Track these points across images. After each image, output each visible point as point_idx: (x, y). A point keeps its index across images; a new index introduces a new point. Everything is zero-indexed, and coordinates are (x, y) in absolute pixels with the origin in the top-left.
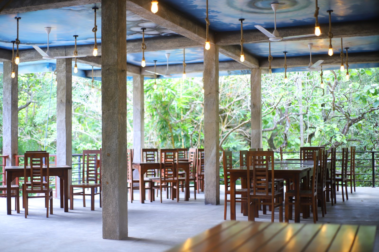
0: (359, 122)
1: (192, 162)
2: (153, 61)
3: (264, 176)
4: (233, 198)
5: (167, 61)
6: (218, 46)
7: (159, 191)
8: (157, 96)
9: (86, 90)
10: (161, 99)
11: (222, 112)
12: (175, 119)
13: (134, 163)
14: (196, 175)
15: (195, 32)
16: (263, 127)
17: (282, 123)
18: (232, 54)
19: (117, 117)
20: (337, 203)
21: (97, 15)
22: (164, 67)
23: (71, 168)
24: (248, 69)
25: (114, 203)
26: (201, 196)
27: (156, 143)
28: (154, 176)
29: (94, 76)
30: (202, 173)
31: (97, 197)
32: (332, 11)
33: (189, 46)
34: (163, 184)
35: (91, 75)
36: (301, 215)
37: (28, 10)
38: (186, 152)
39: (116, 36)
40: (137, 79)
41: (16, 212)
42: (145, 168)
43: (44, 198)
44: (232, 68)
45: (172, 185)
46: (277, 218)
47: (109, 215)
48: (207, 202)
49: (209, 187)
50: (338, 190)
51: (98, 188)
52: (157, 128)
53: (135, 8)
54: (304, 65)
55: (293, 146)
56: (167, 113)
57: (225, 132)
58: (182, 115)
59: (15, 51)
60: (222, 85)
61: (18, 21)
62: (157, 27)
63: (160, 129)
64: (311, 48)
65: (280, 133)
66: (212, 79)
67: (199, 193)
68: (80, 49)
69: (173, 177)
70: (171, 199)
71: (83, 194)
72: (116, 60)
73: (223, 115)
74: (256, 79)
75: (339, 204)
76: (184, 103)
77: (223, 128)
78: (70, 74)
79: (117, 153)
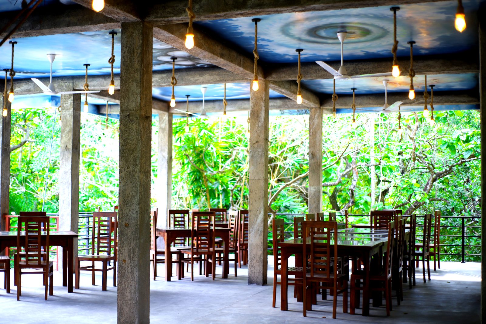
0: (446, 177)
1: (232, 228)
2: (185, 96)
3: (324, 253)
4: (285, 279)
5: (203, 96)
6: (269, 81)
7: (190, 265)
8: (188, 139)
9: (98, 130)
10: (195, 143)
11: (271, 160)
12: (212, 170)
13: (158, 229)
14: (238, 245)
15: (239, 65)
16: (323, 179)
17: (348, 175)
18: (286, 91)
19: (139, 177)
20: (416, 284)
21: (115, 41)
22: (198, 104)
23: (77, 236)
24: (306, 109)
25: (133, 288)
26: (243, 272)
27: (186, 199)
28: (183, 245)
29: (109, 113)
30: (245, 242)
31: (110, 274)
32: (415, 42)
33: (232, 80)
34: (195, 256)
35: (105, 111)
36: (371, 301)
37: (27, 35)
38: (225, 213)
39: (139, 73)
40: (164, 118)
41: (6, 291)
42: (172, 236)
43: (42, 275)
44: (286, 106)
45: (206, 258)
46: (340, 306)
47: (126, 302)
48: (251, 282)
49: (255, 261)
50: (418, 266)
51: (112, 261)
52: (188, 180)
53: (164, 35)
54: (378, 105)
55: (361, 205)
56: (201, 161)
57: (275, 187)
58: (220, 165)
59: (8, 80)
60: (272, 126)
61: (13, 46)
62: (191, 57)
63: (193, 182)
64: (386, 85)
65: (345, 188)
66: (260, 125)
67: (240, 268)
68: (92, 81)
69: (208, 248)
70: (205, 276)
71: (93, 269)
72: (138, 104)
73: (273, 164)
74: (316, 121)
75: (420, 287)
76: (224, 148)
77: (273, 181)
78: (79, 112)
79: (137, 222)
